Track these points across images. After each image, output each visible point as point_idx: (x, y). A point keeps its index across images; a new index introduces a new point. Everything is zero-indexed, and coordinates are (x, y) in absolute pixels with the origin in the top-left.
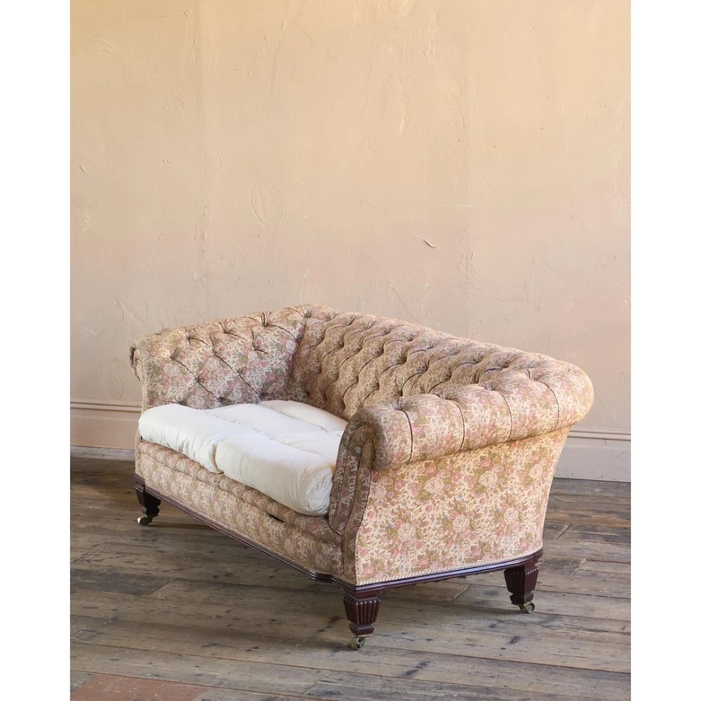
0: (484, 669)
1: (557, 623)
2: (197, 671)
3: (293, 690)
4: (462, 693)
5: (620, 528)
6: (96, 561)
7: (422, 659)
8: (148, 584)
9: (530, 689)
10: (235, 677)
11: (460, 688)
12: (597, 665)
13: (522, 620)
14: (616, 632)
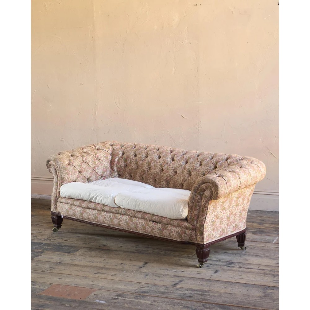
0: (204, 283)
1: (233, 265)
2: (92, 283)
3: (130, 291)
4: (196, 292)
5: (257, 228)
6: (53, 240)
7: (180, 279)
8: (73, 249)
9: (222, 291)
10: (107, 285)
11: (195, 290)
12: (248, 282)
13: (219, 264)
14: (256, 269)
